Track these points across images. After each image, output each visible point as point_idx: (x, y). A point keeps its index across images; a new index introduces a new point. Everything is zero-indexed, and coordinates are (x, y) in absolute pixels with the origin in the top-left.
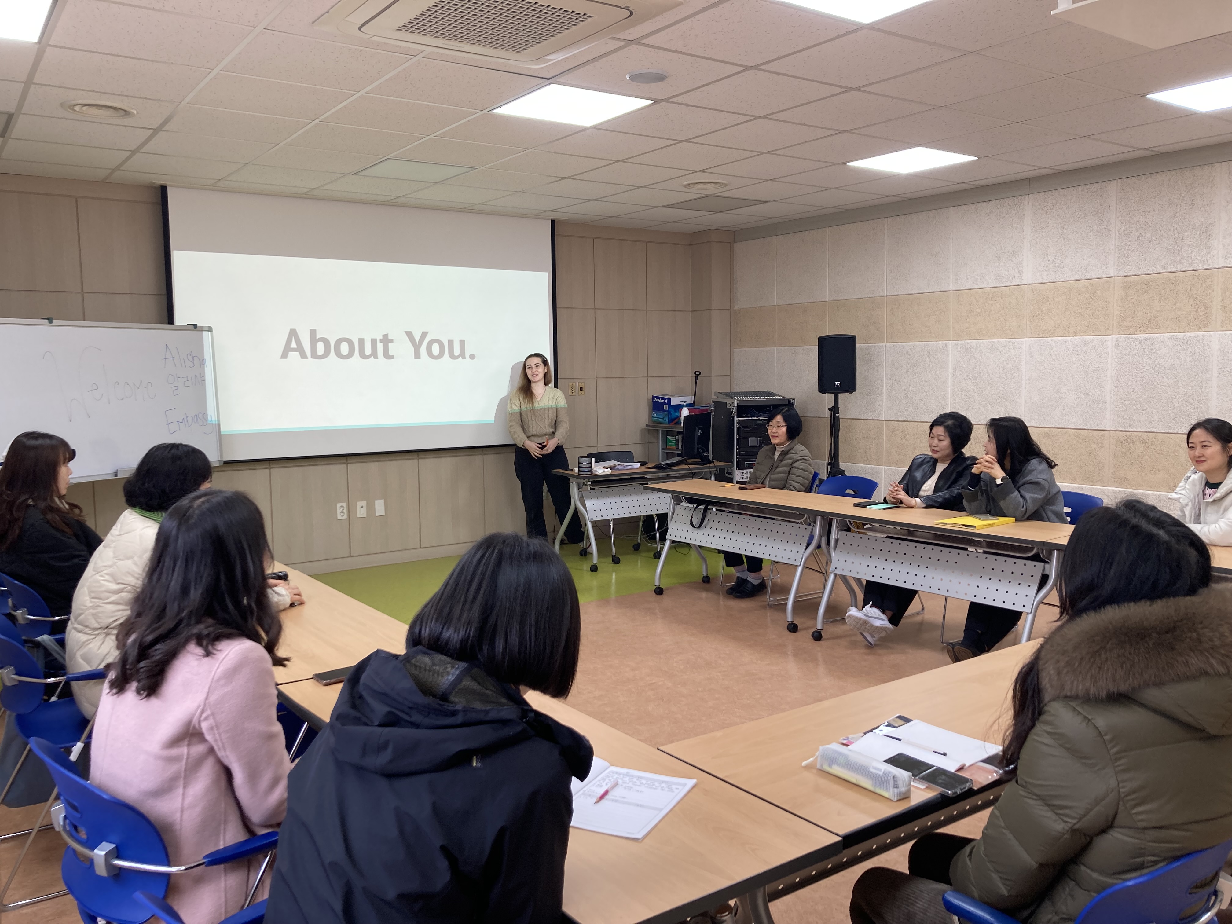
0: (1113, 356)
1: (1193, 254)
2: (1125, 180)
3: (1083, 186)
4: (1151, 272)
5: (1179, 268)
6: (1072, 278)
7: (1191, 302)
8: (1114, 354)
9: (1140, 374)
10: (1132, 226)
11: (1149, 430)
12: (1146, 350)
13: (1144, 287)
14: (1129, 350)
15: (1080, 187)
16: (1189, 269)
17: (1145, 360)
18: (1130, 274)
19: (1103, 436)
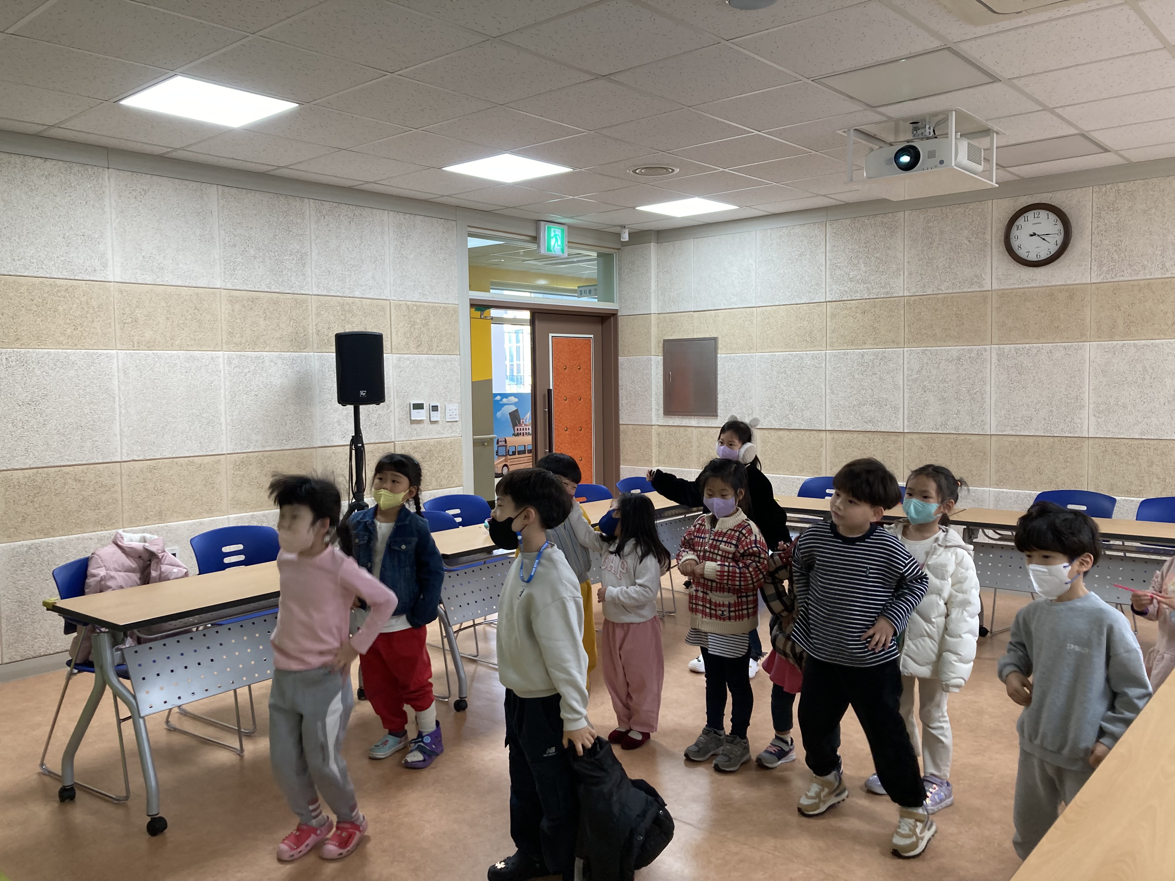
0: (225, 374)
1: (293, 278)
2: (226, 188)
3: (180, 181)
4: (257, 290)
5: (281, 290)
6: (174, 284)
7: (292, 323)
8: (227, 372)
9: (253, 393)
10: (236, 238)
11: (266, 449)
12: (257, 368)
13: (250, 303)
14: (241, 368)
15: (177, 181)
16: (289, 292)
17: (257, 379)
18: (237, 288)
19: (219, 461)
